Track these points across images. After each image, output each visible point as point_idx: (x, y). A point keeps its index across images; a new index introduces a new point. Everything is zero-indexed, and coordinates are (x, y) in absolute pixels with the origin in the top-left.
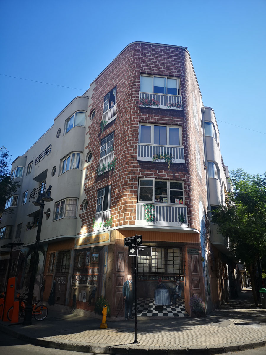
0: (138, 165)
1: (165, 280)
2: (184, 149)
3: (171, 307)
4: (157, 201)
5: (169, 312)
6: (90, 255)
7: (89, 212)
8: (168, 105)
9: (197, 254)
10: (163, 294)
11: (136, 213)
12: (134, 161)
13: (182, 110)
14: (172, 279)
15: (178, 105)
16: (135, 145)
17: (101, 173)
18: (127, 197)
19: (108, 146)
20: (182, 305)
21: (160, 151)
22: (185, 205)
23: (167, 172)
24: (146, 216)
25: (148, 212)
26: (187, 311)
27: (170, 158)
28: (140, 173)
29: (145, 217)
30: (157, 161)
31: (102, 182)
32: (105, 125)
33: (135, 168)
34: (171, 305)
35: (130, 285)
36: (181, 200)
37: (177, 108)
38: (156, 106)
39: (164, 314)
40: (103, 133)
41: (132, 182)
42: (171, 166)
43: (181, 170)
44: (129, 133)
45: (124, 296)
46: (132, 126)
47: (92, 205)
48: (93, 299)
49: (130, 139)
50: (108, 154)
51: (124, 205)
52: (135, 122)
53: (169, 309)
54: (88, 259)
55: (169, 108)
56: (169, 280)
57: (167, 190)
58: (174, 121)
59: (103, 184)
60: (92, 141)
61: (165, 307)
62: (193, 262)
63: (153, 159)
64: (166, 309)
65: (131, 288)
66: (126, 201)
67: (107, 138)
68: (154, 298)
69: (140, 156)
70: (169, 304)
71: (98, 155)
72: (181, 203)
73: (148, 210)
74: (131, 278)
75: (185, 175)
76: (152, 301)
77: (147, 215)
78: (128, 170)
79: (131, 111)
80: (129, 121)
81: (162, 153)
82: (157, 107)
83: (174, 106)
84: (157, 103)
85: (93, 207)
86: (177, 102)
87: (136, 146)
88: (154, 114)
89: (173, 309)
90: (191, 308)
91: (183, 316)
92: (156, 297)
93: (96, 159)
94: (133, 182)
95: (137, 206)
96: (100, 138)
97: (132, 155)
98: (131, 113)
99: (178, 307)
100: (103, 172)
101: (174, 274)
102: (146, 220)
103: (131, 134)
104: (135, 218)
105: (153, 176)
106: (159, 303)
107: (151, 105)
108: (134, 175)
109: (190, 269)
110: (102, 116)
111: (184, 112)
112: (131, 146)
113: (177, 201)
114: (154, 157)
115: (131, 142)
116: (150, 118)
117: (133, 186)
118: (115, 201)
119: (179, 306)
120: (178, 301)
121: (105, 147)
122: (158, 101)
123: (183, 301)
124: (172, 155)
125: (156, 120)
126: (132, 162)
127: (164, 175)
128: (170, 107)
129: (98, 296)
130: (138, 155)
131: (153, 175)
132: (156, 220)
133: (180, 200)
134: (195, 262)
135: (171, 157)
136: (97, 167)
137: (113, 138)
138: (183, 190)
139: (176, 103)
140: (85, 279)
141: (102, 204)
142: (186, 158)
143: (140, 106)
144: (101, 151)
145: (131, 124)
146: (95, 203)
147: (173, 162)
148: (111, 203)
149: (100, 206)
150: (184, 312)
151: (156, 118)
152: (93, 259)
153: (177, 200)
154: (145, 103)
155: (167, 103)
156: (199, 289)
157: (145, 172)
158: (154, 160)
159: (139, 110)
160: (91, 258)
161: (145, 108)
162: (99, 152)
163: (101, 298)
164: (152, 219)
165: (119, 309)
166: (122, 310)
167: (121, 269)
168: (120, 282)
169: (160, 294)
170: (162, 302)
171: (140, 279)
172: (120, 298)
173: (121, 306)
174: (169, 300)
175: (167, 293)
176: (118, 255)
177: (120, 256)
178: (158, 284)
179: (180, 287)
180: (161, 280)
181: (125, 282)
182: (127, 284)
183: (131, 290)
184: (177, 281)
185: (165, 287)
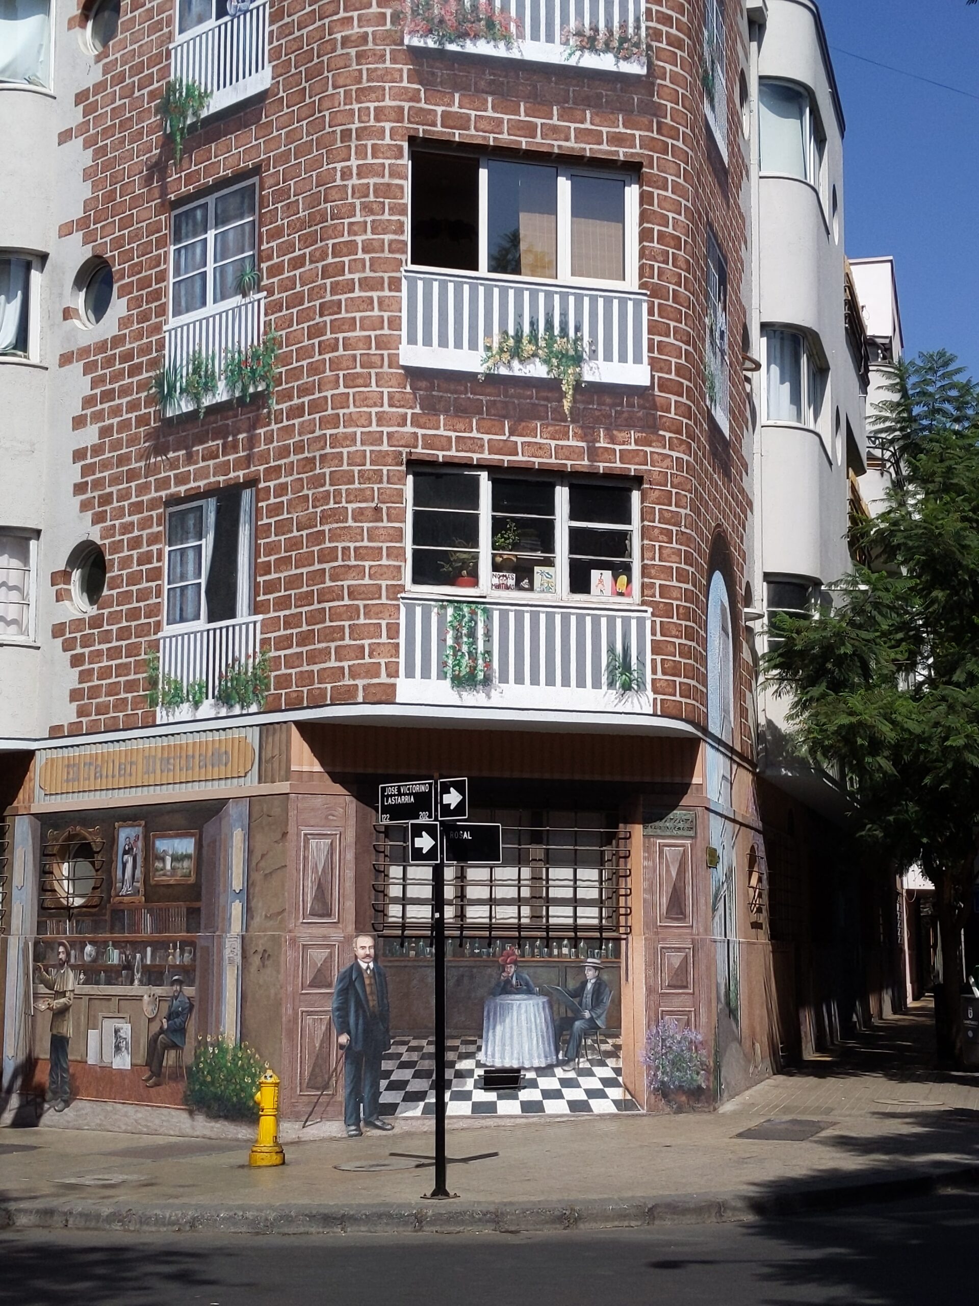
0: (408, 389)
1: (533, 956)
2: (645, 306)
3: (559, 1072)
4: (503, 581)
5: (549, 1094)
6: (140, 844)
7: (114, 618)
8: (566, 43)
9: (685, 833)
10: (523, 1017)
11: (398, 644)
12: (386, 369)
13: (644, 71)
14: (565, 951)
15: (623, 39)
16: (386, 275)
17: (186, 406)
18: (353, 562)
19: (220, 253)
20: (608, 1061)
21: (519, 316)
22: (643, 603)
23: (556, 432)
24: (450, 662)
25: (457, 638)
26: (631, 1087)
27: (572, 352)
28: (415, 434)
29: (445, 664)
30: (503, 371)
31: (190, 459)
32: (195, 114)
33: (390, 406)
34: (557, 1065)
35: (367, 982)
36: (623, 579)
37: (617, 58)
38: (502, 44)
39: (527, 1107)
40: (185, 163)
41: (376, 487)
42: (578, 397)
43: (629, 424)
44: (353, 205)
45: (340, 1033)
46: (370, 160)
47: (133, 579)
48: (173, 1053)
49: (359, 239)
50: (223, 298)
51: (333, 600)
52: (388, 141)
53: (546, 1083)
54: (129, 866)
55: (572, 62)
56: (550, 954)
57: (551, 525)
58: (596, 137)
59: (201, 474)
60: (110, 197)
61: (530, 1075)
62: (668, 871)
63: (485, 361)
64: (533, 1084)
65: (372, 993)
66: (346, 583)
67: (210, 200)
68: (481, 1037)
69: (416, 343)
70: (549, 1062)
71: (157, 295)
72: (621, 594)
73: (457, 630)
74: (372, 951)
75: (648, 449)
76: (472, 1048)
77: (455, 655)
78: (354, 417)
79: (360, 71)
80: (353, 127)
81: (533, 324)
82: (509, 49)
83: (600, 45)
84: (507, 29)
85: (143, 595)
86: (616, 24)
87: (395, 285)
88: (491, 93)
89: (566, 1083)
90: (648, 1075)
91: (613, 1109)
92: (490, 1034)
93: (144, 317)
94: (381, 482)
95: (403, 610)
96: (164, 192)
97: (373, 334)
98: (360, 82)
99: (589, 1073)
100: (197, 398)
101: (575, 928)
102: (448, 681)
103: (367, 209)
104: (392, 670)
105: (482, 453)
106: (503, 1057)
107: (476, 37)
108: (385, 447)
109: (649, 905)
110: (168, 53)
111: (653, 84)
112: (366, 284)
113: (601, 581)
114: (488, 348)
115: (367, 257)
116: (469, 116)
117: (384, 506)
118: (282, 575)
119: (594, 1069)
120: (592, 1047)
121: (198, 251)
122: (513, 13)
123: (614, 1046)
124: (586, 338)
125: (501, 133)
126: (373, 371)
127: (540, 446)
128: (578, 53)
129: (205, 1038)
130: (404, 333)
131: (483, 446)
132: (496, 681)
133: (615, 578)
134: (674, 874)
135: (576, 350)
136: (155, 363)
137: (252, 211)
138: (635, 526)
139: (611, 32)
140: (116, 962)
141: (203, 581)
142: (656, 355)
143: (417, 42)
144: (177, 272)
145: (361, 152)
146: (155, 575)
147: (588, 376)
148: (257, 584)
149: (190, 593)
150: (615, 1093)
151: (501, 121)
152: (159, 865)
153: (600, 578)
154: (441, 21)
155: (562, 29)
156: (691, 991)
157: (441, 432)
158: (490, 364)
159: (405, 68)
160: (146, 859)
161: (441, 54)
162: (162, 277)
163: (218, 1044)
164: (481, 676)
165: (318, 1089)
166: (330, 1093)
167: (320, 912)
168: (319, 970)
169: (508, 1020)
170: (518, 1053)
171: (412, 953)
172: (322, 1042)
173: (326, 1077)
174: (549, 1044)
175: (539, 1014)
176: (304, 847)
177: (318, 849)
178: (501, 975)
179: (600, 984)
180: (514, 957)
181: (342, 970)
182: (354, 977)
183: (371, 1004)
184: (589, 960)
185: (533, 986)
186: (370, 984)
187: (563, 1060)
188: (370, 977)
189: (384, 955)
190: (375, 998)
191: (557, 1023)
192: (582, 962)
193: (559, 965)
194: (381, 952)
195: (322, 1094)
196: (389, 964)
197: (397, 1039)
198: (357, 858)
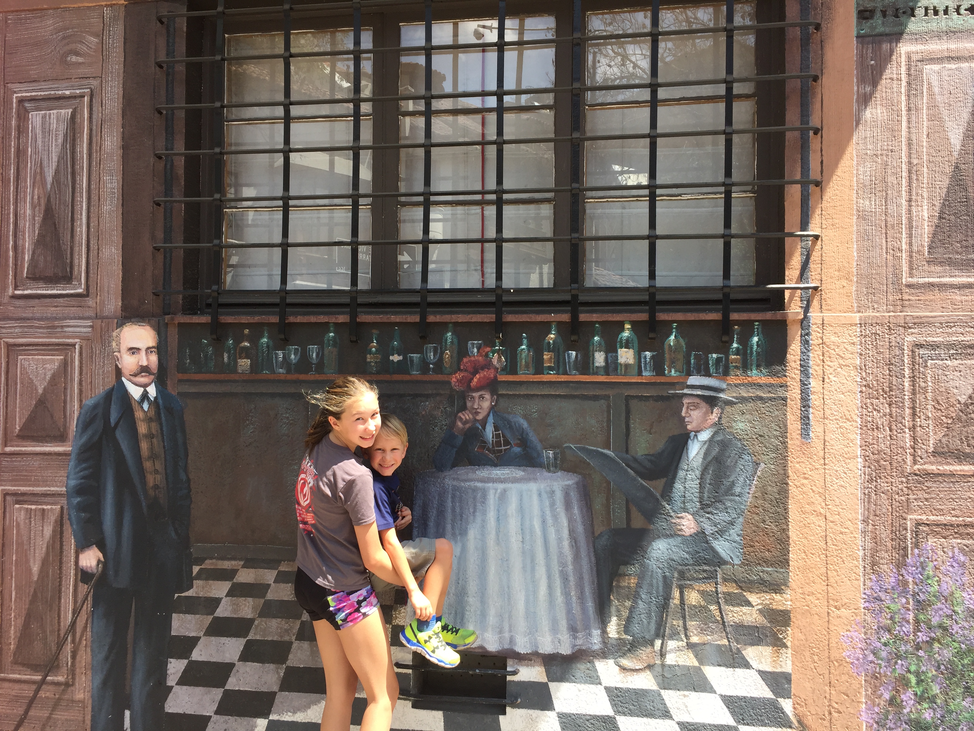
1: (539, 369)
3: (608, 671)
14: (625, 356)
20: (750, 653)
26: (817, 728)
35: (142, 429)
45: (81, 547)
56: (586, 366)
61: (531, 674)
62: (935, 129)
65: (153, 457)
70: (580, 641)
74: (154, 358)
101: (652, 298)
109: (877, 230)
119: (709, 671)
120: (700, 613)
123: (767, 612)
165: (35, 668)
166: (61, 679)
167: (49, 273)
168: (41, 402)
169: (473, 533)
170: (500, 616)
171: (244, 363)
172: (45, 562)
173: (52, 640)
174: (581, 598)
175: (555, 517)
176: (18, 127)
177: (46, 131)
178: (454, 416)
179: (724, 445)
180: (490, 374)
181: (89, 402)
182: (113, 421)
183: (151, 480)
184: (693, 380)
185: (539, 446)
186: (150, 436)
187: (621, 642)
188: (149, 420)
189: (181, 368)
190: (159, 466)
191: (603, 541)
192: (672, 385)
193: (610, 392)
194: (172, 363)
195: (43, 681)
196: (193, 390)
197: (208, 564)
198: (125, 148)
